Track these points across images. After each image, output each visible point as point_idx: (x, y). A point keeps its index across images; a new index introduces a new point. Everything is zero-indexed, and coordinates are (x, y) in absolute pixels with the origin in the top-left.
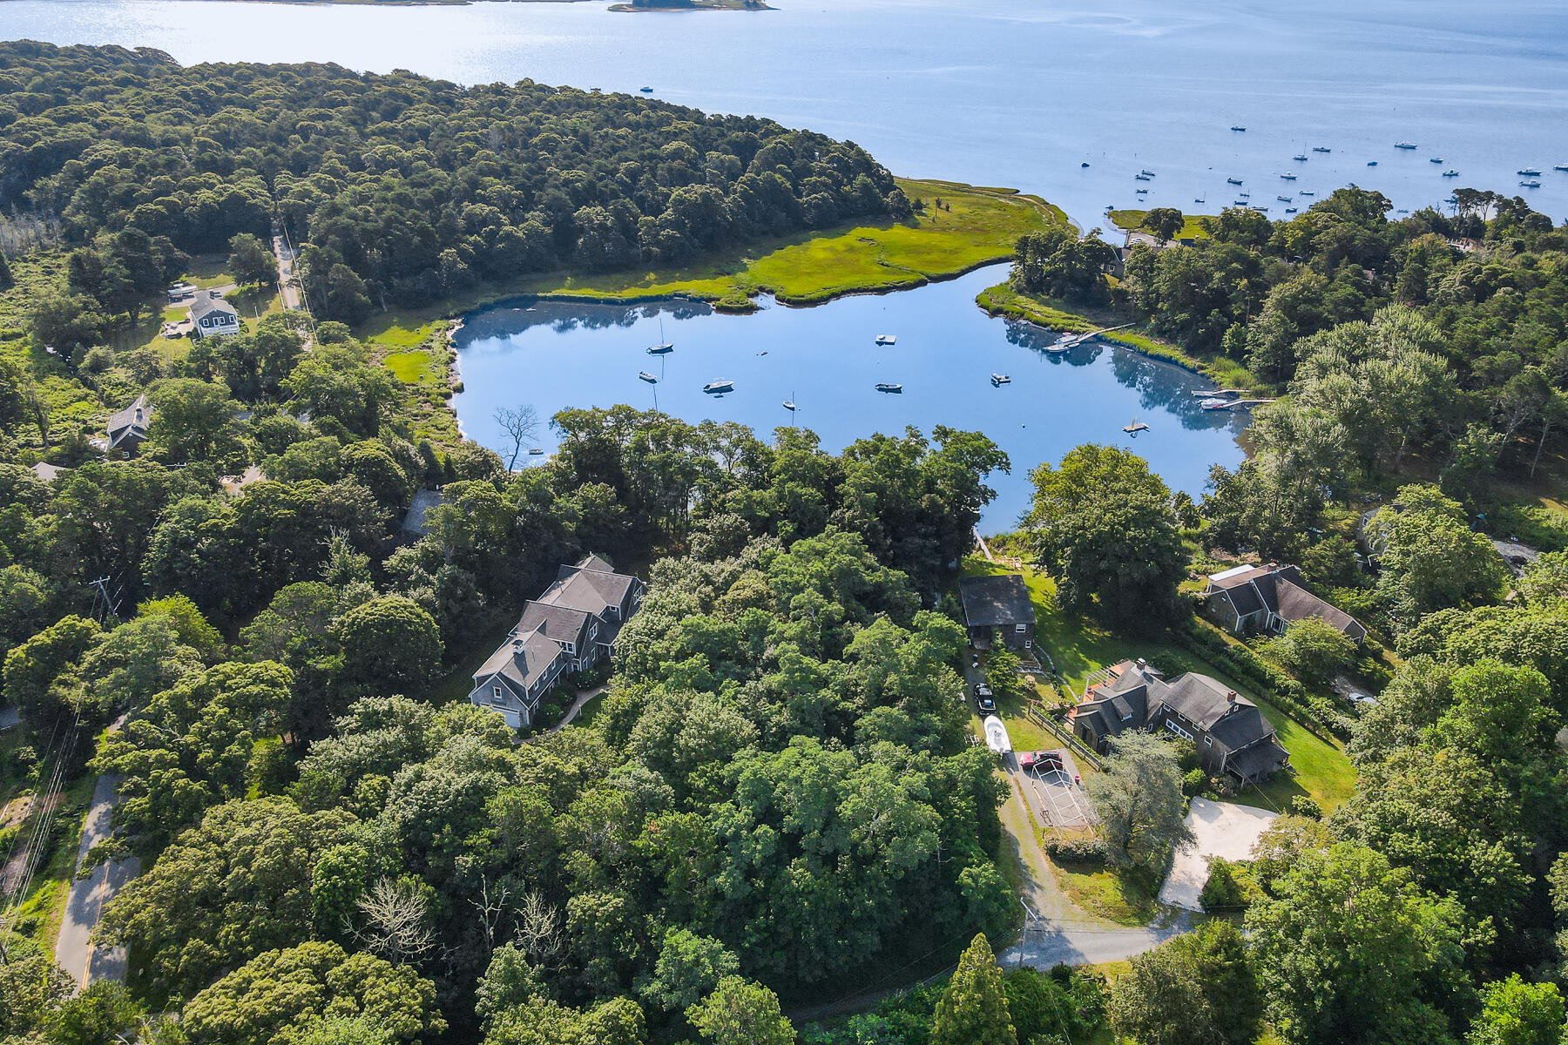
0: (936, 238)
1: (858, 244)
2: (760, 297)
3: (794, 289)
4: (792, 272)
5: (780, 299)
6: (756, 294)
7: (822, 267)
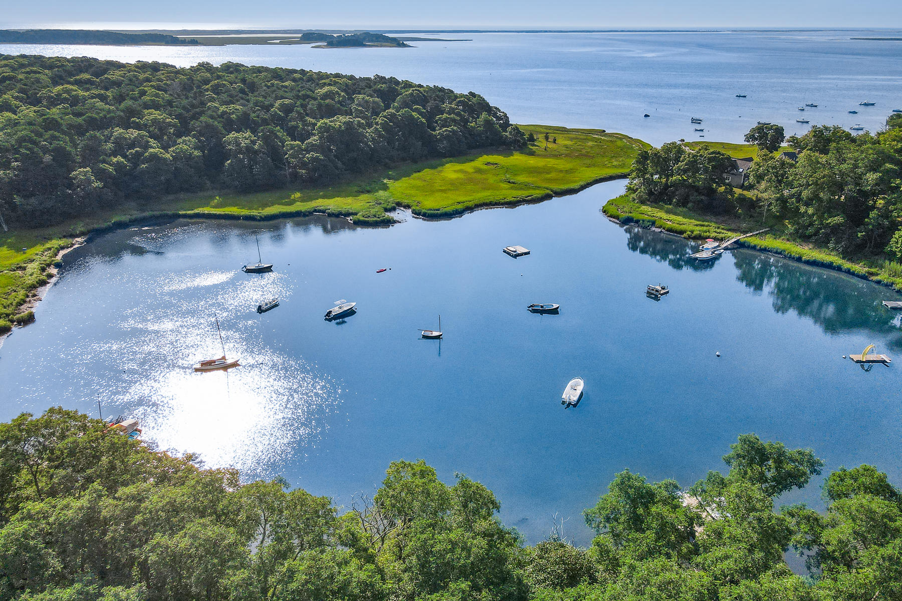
0: (551, 162)
1: (485, 167)
2: (398, 211)
3: (430, 203)
4: (429, 190)
5: (417, 214)
6: (393, 209)
7: (454, 186)
